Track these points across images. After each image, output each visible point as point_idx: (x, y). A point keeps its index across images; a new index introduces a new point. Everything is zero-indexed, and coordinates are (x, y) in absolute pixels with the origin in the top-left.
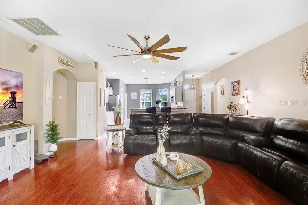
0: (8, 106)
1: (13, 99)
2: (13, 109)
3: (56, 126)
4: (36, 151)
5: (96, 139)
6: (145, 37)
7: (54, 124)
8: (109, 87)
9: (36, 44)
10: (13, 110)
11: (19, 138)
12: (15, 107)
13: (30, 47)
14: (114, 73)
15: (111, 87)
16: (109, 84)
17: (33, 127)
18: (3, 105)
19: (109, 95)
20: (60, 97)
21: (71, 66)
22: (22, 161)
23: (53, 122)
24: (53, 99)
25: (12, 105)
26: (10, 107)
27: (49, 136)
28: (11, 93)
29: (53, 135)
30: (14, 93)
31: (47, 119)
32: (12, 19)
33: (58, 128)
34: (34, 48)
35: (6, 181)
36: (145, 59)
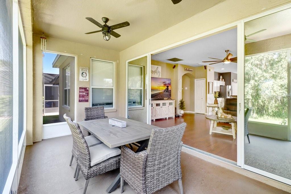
0: (165, 91)
1: (168, 89)
3: (183, 102)
4: (176, 112)
5: (206, 114)
6: (226, 51)
7: (183, 101)
8: (221, 80)
9: (175, 65)
10: (167, 93)
11: (170, 104)
12: (168, 92)
13: (173, 66)
14: (223, 69)
15: (223, 79)
16: (221, 77)
17: (174, 101)
18: (163, 91)
19: (220, 86)
20: (186, 88)
21: (191, 71)
22: (171, 114)
23: (182, 100)
24: (182, 89)
25: (167, 91)
26: (166, 92)
27: (180, 107)
28: (167, 86)
29: (182, 106)
30: (168, 87)
31: (180, 98)
32: (168, 60)
33: (184, 103)
34: (174, 67)
35: (166, 119)
36: (226, 64)
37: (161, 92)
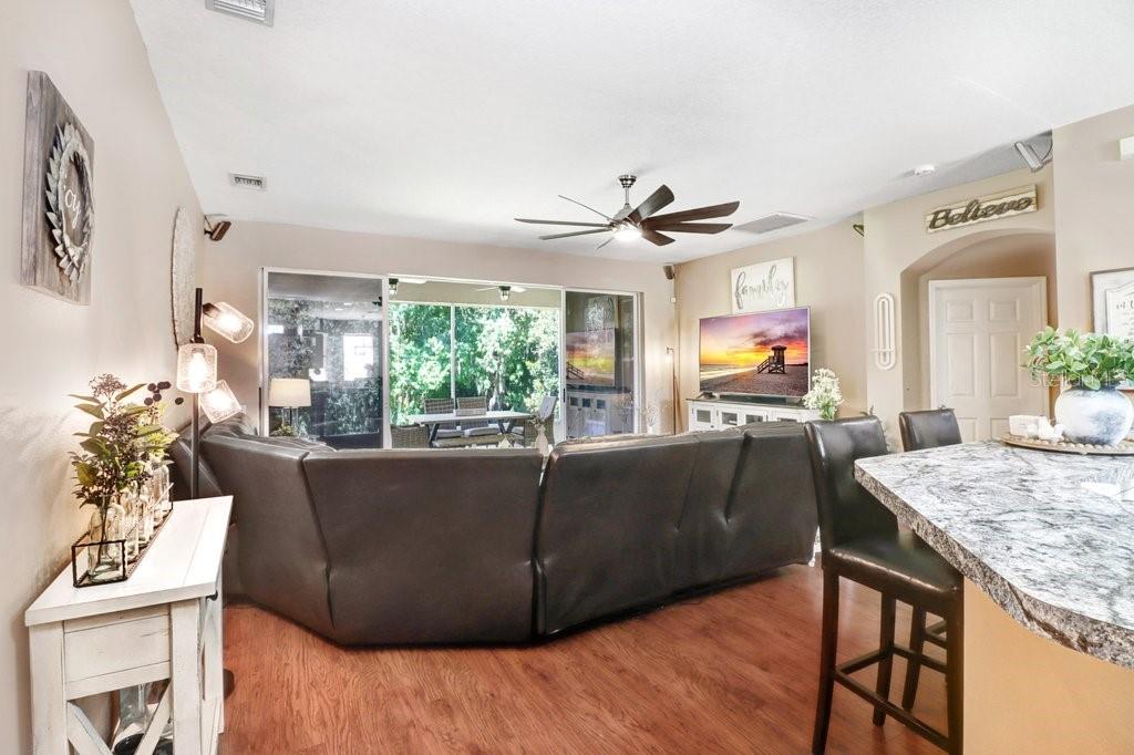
0: (767, 370)
1: (779, 360)
2: (778, 376)
10: (777, 378)
12: (783, 372)
18: (756, 368)
25: (777, 368)
26: (770, 372)
28: (773, 349)
30: (779, 350)
37: (743, 375)
